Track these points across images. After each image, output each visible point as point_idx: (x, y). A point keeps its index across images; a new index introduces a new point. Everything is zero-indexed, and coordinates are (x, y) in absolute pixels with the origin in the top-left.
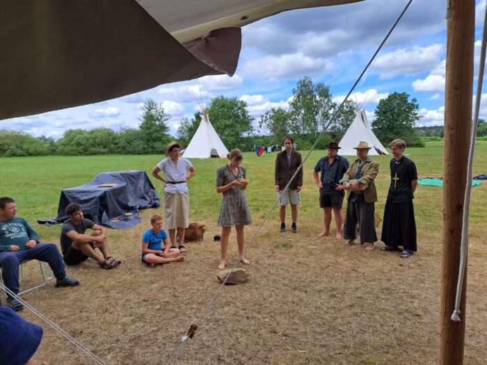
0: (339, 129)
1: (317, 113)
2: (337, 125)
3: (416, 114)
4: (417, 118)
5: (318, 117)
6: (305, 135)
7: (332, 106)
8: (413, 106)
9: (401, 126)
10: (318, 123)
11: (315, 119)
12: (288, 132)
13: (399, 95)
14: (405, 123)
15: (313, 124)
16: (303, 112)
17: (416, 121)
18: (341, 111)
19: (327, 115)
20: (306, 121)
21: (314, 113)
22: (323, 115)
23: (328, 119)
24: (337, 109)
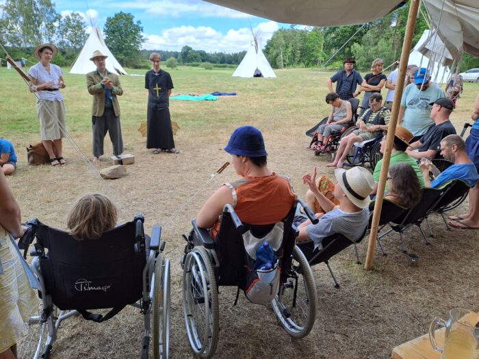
0: (67, 45)
1: (39, 24)
2: (65, 39)
3: (141, 37)
4: (143, 41)
5: (42, 28)
6: (28, 49)
7: (57, 18)
8: (138, 29)
9: (130, 48)
11: (38, 31)
13: (125, 15)
14: (132, 44)
15: (36, 36)
16: (21, 19)
17: (142, 44)
18: (67, 24)
19: (52, 28)
20: (27, 32)
21: (36, 23)
22: (47, 26)
23: (53, 32)
24: (63, 22)
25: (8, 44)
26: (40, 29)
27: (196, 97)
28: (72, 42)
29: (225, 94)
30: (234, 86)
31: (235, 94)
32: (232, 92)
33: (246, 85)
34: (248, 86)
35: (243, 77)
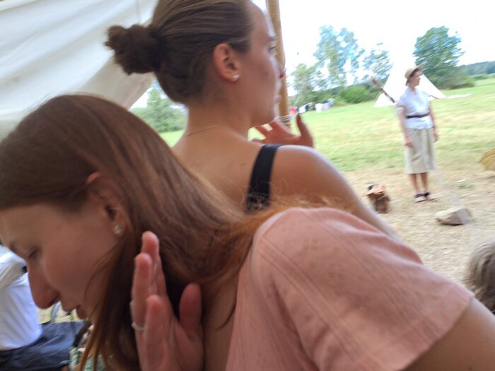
0: (371, 78)
5: (347, 67)
6: (334, 89)
8: (455, 41)
9: (445, 66)
10: (347, 74)
11: (341, 71)
12: (313, 88)
13: (437, 30)
14: (447, 62)
18: (371, 55)
19: (356, 63)
22: (351, 63)
23: (357, 67)
25: (317, 89)
26: (344, 67)
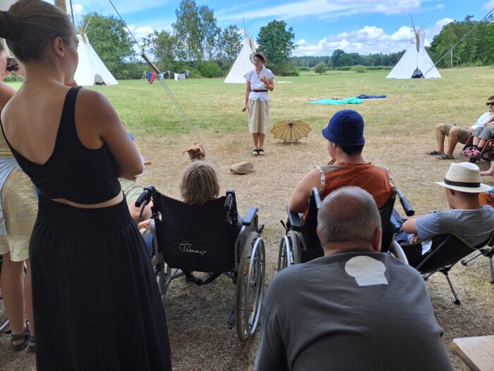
1: (203, 38)
2: (223, 52)
3: (292, 43)
4: (293, 47)
5: (204, 43)
6: (192, 62)
7: (217, 32)
8: (290, 36)
10: (205, 50)
11: (200, 46)
12: (174, 58)
15: (199, 50)
16: (188, 36)
17: (292, 50)
18: (225, 37)
19: (212, 41)
20: (192, 46)
21: (200, 38)
22: (208, 40)
23: (213, 45)
24: (222, 36)
25: (177, 59)
26: (203, 43)
27: (339, 101)
28: (228, 53)
29: (373, 97)
30: (385, 88)
31: (384, 97)
32: (381, 95)
33: (400, 87)
34: (403, 88)
35: (398, 78)
